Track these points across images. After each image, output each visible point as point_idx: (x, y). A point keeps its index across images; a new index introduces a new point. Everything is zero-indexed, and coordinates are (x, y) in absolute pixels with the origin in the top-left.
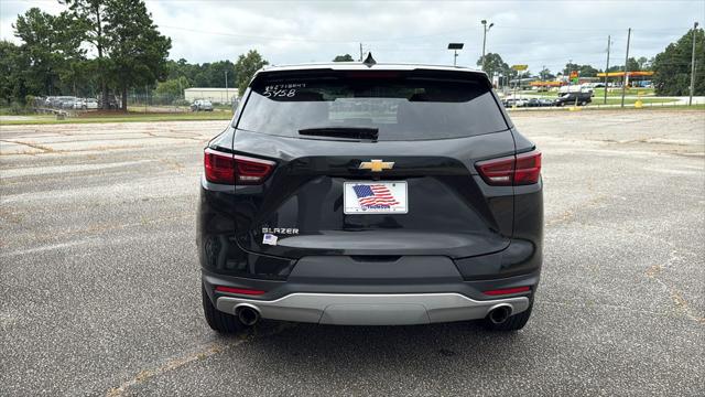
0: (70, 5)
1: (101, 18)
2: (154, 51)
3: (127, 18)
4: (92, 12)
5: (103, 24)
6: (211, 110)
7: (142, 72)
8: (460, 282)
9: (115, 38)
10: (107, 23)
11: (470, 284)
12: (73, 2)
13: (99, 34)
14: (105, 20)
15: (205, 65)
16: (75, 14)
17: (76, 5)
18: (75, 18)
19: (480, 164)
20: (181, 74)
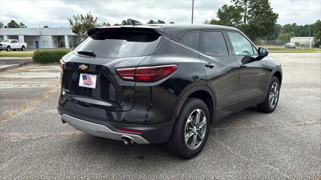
0: (235, 2)
1: (247, 7)
2: (268, 20)
3: (258, 6)
4: (244, 4)
5: (248, 10)
6: (295, 48)
7: (262, 30)
8: (107, 121)
9: (253, 15)
10: (250, 9)
11: (110, 123)
12: (236, 1)
13: (246, 14)
14: (249, 8)
15: (306, 26)
16: (237, 6)
17: (237, 2)
18: (236, 8)
19: (118, 70)
20: (291, 30)
